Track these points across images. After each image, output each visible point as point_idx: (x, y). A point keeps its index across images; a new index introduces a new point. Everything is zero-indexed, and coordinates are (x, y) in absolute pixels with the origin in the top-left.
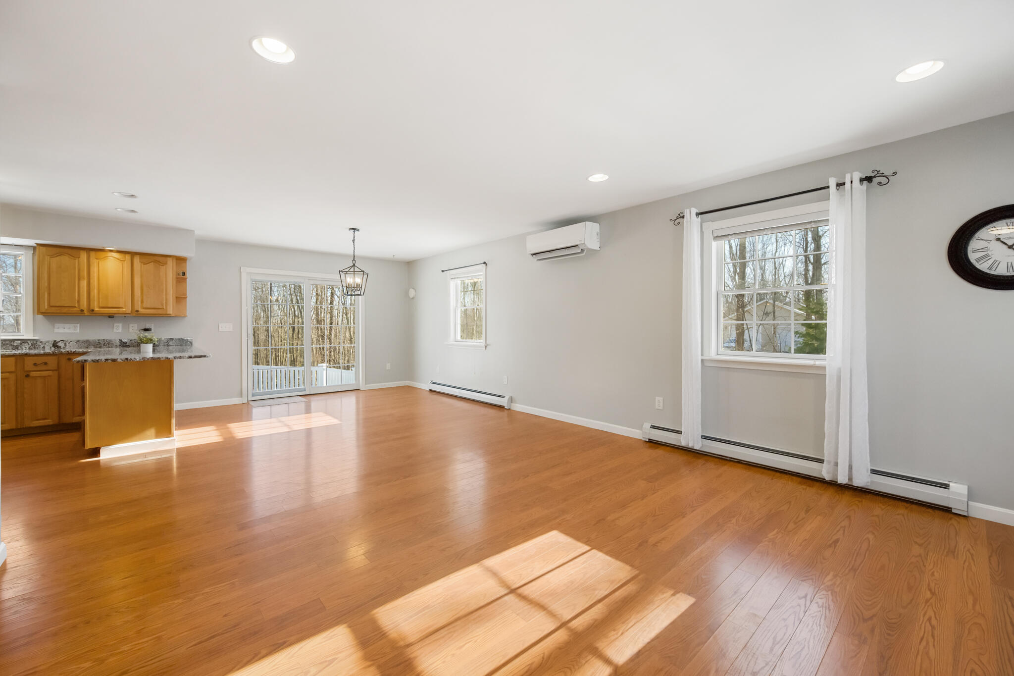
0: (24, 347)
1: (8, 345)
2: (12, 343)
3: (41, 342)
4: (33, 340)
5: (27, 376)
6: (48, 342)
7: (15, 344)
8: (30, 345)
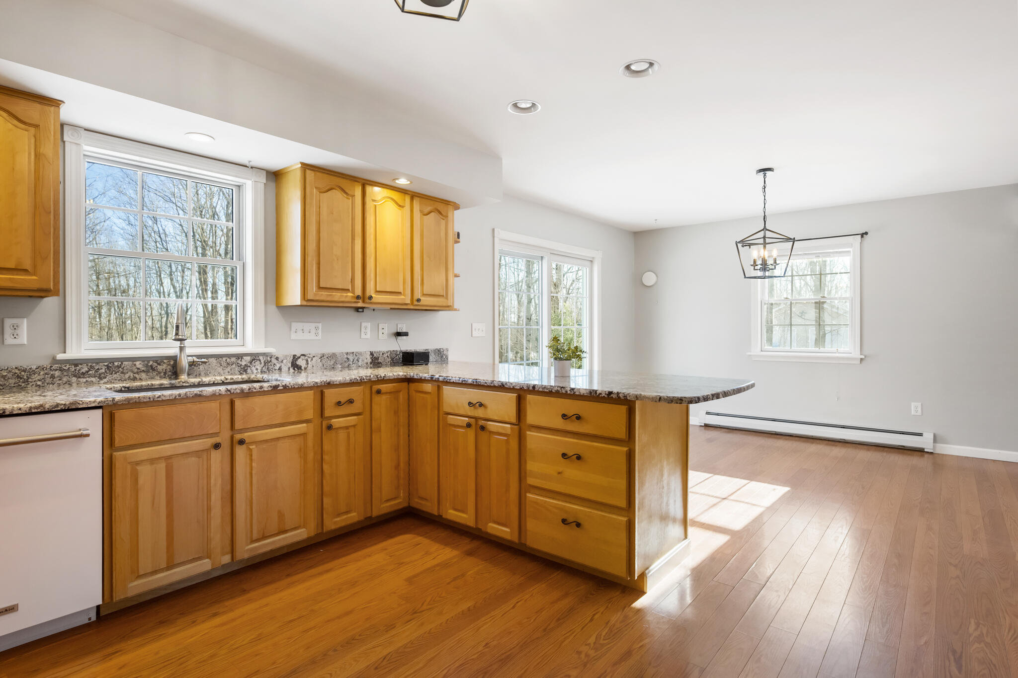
0: (254, 369)
1: (234, 366)
2: (239, 361)
3: (277, 359)
4: (264, 354)
5: (330, 427)
6: (286, 357)
7: (243, 363)
8: (263, 364)
